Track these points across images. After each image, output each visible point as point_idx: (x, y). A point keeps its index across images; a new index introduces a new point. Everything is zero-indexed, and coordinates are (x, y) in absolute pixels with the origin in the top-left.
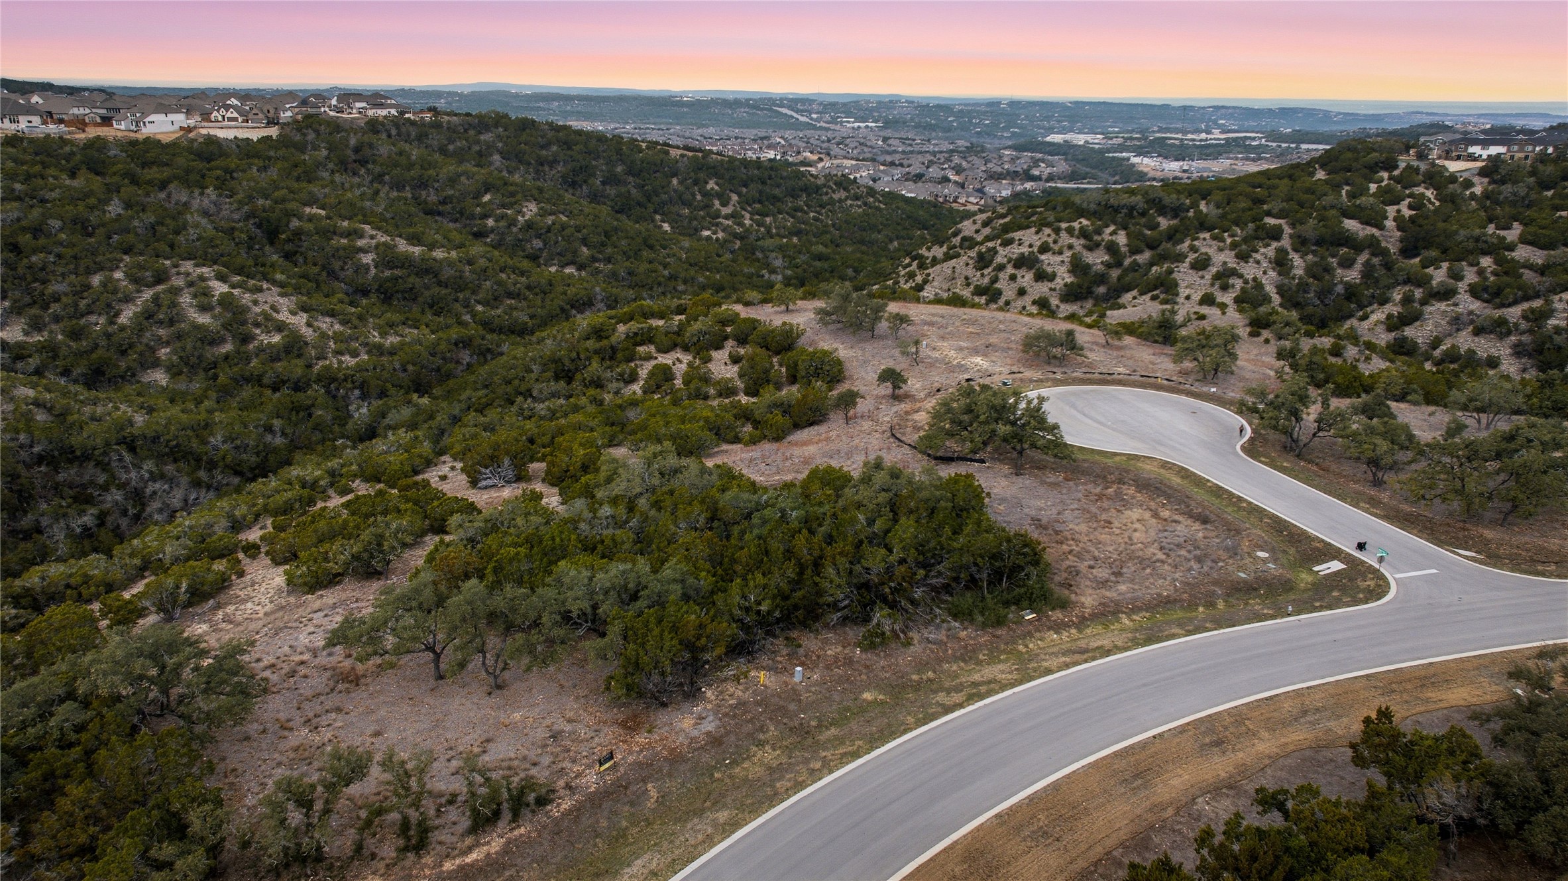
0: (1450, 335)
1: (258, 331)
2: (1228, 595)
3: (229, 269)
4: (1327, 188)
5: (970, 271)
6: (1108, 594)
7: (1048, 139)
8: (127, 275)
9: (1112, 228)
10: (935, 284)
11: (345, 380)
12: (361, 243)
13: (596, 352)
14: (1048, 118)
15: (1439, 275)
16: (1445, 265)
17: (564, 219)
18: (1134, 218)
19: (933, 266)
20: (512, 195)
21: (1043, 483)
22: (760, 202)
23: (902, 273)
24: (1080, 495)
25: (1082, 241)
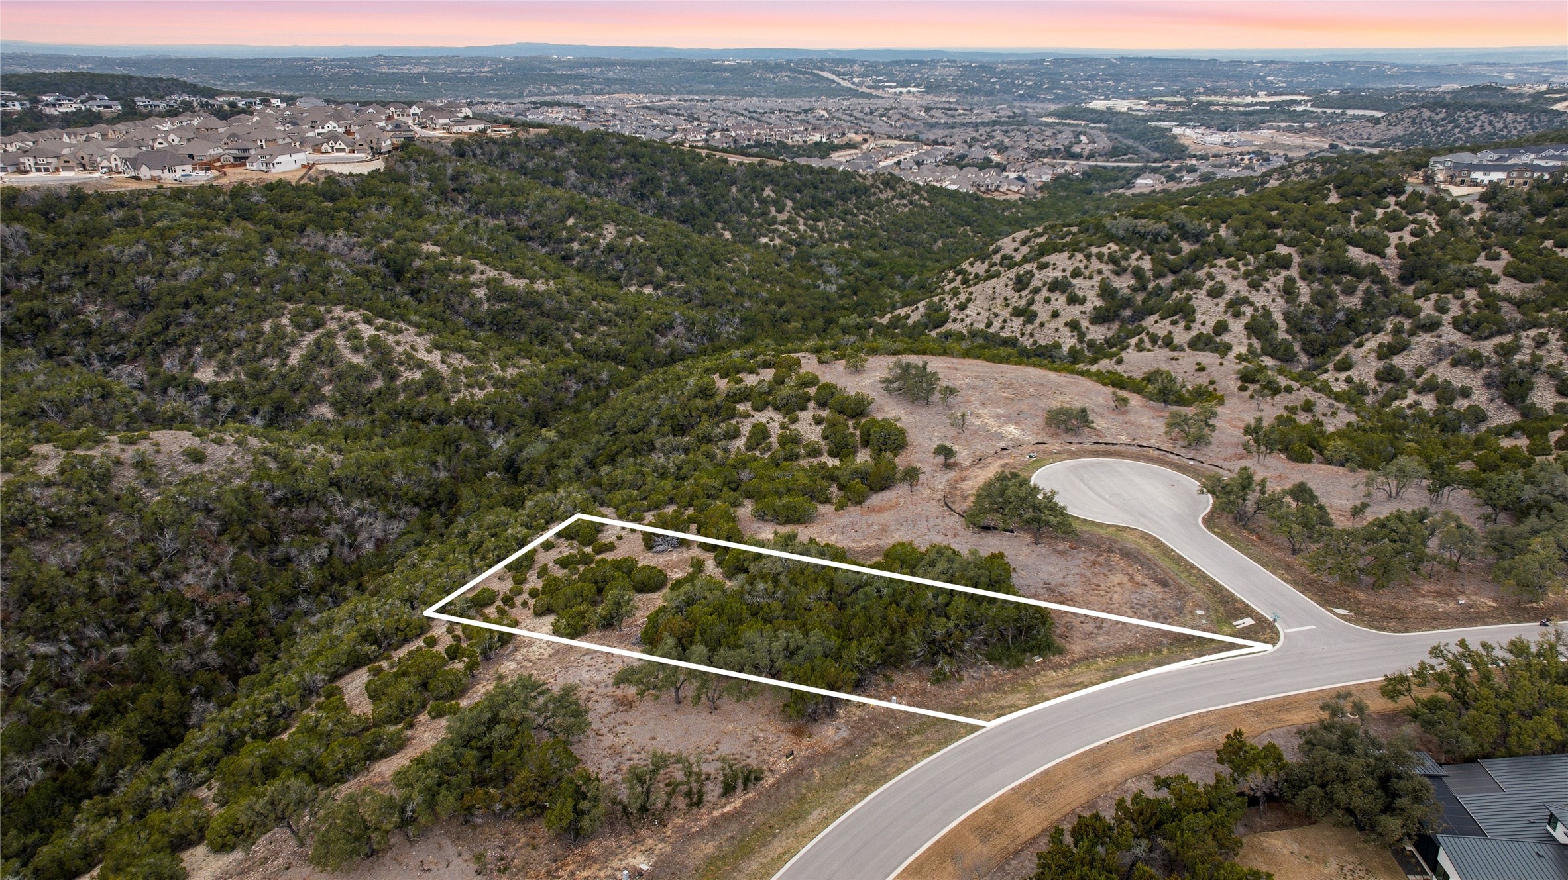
0: (1432, 364)
1: (402, 369)
2: (1171, 644)
3: (375, 312)
4: (1337, 215)
5: (1009, 292)
6: (1091, 643)
7: (1092, 105)
8: (291, 321)
9: (1139, 253)
10: (977, 302)
11: (479, 412)
12: (473, 278)
13: (705, 411)
14: (1092, 78)
15: (1427, 308)
16: (1434, 297)
17: (641, 240)
18: (1157, 243)
19: (975, 284)
20: (594, 218)
21: (1055, 551)
22: (813, 207)
23: (947, 288)
24: (1080, 562)
25: (1111, 267)
